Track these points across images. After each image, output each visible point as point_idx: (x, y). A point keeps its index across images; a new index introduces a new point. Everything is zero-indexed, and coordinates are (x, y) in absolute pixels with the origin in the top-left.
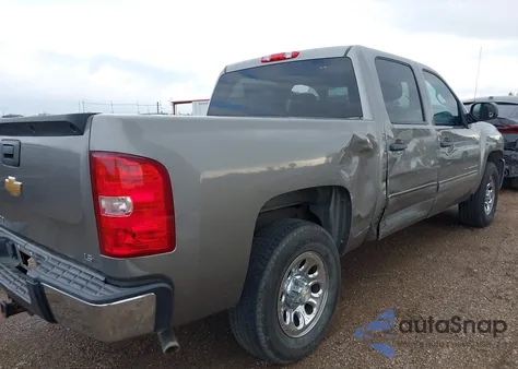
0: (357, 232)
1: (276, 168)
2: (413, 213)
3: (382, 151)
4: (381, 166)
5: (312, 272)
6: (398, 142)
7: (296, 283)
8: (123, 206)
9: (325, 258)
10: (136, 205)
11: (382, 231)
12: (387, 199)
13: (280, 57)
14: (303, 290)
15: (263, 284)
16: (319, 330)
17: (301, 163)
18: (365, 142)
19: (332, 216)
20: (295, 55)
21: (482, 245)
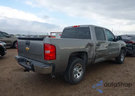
0: (89, 61)
1: (75, 48)
2: (102, 59)
3: (95, 46)
4: (95, 49)
5: (80, 68)
6: (99, 44)
7: (76, 69)
8: (48, 52)
9: (82, 65)
10: (51, 52)
11: (95, 62)
12: (96, 55)
13: (76, 26)
14: (78, 71)
15: (70, 68)
16: (81, 79)
17: (81, 48)
18: (91, 44)
19: (84, 58)
20: (79, 26)
21: (119, 67)
